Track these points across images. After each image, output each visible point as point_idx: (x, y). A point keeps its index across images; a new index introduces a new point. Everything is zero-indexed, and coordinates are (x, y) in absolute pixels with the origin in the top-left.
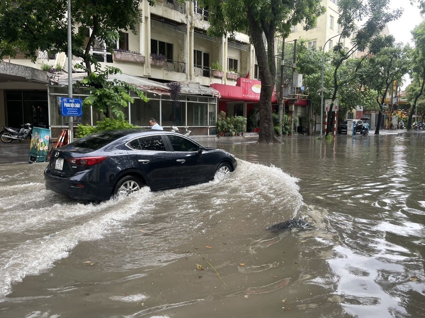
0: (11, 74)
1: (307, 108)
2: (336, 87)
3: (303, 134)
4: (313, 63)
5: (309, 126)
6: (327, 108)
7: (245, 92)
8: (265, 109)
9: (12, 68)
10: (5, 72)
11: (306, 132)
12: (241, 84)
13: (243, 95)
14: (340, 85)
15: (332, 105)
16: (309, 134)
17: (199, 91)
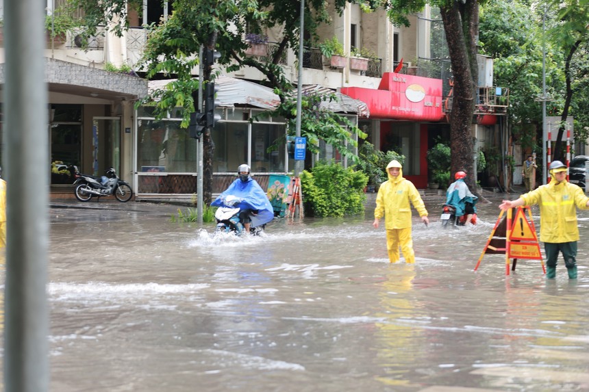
0: (115, 90)
1: (497, 131)
2: (570, 94)
3: (492, 190)
4: (507, 31)
5: (501, 170)
6: (550, 134)
7: (396, 101)
8: (461, 140)
9: (117, 81)
10: (105, 87)
11: (496, 185)
12: (391, 86)
13: (394, 108)
14: (576, 90)
15: (561, 131)
16: (502, 190)
17: (341, 106)
